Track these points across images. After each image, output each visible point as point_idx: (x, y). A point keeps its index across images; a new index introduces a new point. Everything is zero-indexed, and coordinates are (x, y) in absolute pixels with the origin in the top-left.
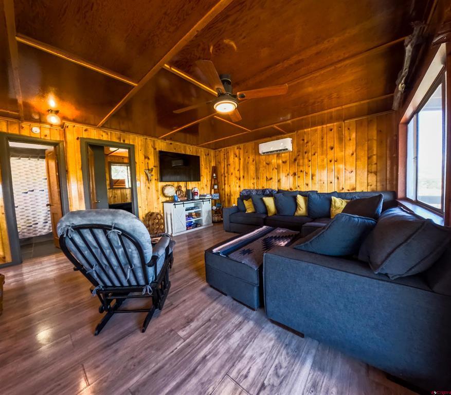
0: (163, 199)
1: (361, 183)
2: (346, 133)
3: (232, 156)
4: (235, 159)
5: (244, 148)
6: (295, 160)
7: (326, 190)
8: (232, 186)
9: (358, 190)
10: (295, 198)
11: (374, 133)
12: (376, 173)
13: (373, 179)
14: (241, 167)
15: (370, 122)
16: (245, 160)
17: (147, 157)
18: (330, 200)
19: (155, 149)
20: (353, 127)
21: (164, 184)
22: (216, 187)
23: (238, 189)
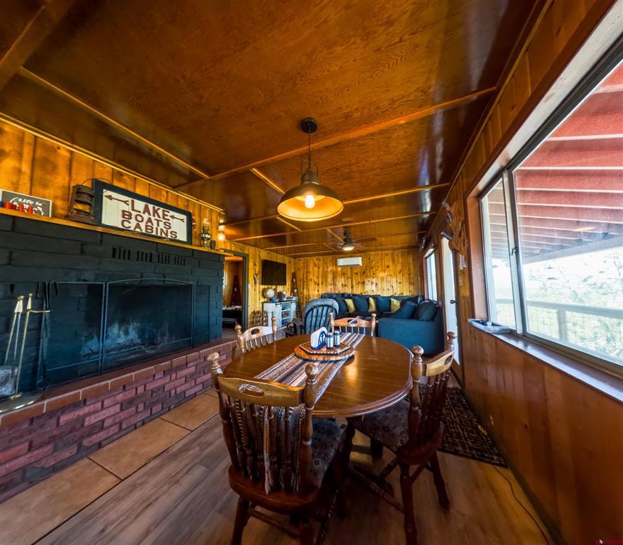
0: (263, 300)
1: (406, 290)
2: (396, 257)
3: (311, 265)
4: (314, 268)
5: (324, 260)
6: (364, 272)
7: (386, 294)
8: (310, 291)
9: (405, 295)
10: (368, 300)
11: (411, 260)
12: (413, 284)
13: (412, 288)
14: (320, 274)
15: (408, 253)
16: (324, 269)
17: (255, 265)
18: (390, 301)
19: (260, 257)
20: (400, 255)
21: (266, 287)
22: (295, 291)
23: (316, 293)
